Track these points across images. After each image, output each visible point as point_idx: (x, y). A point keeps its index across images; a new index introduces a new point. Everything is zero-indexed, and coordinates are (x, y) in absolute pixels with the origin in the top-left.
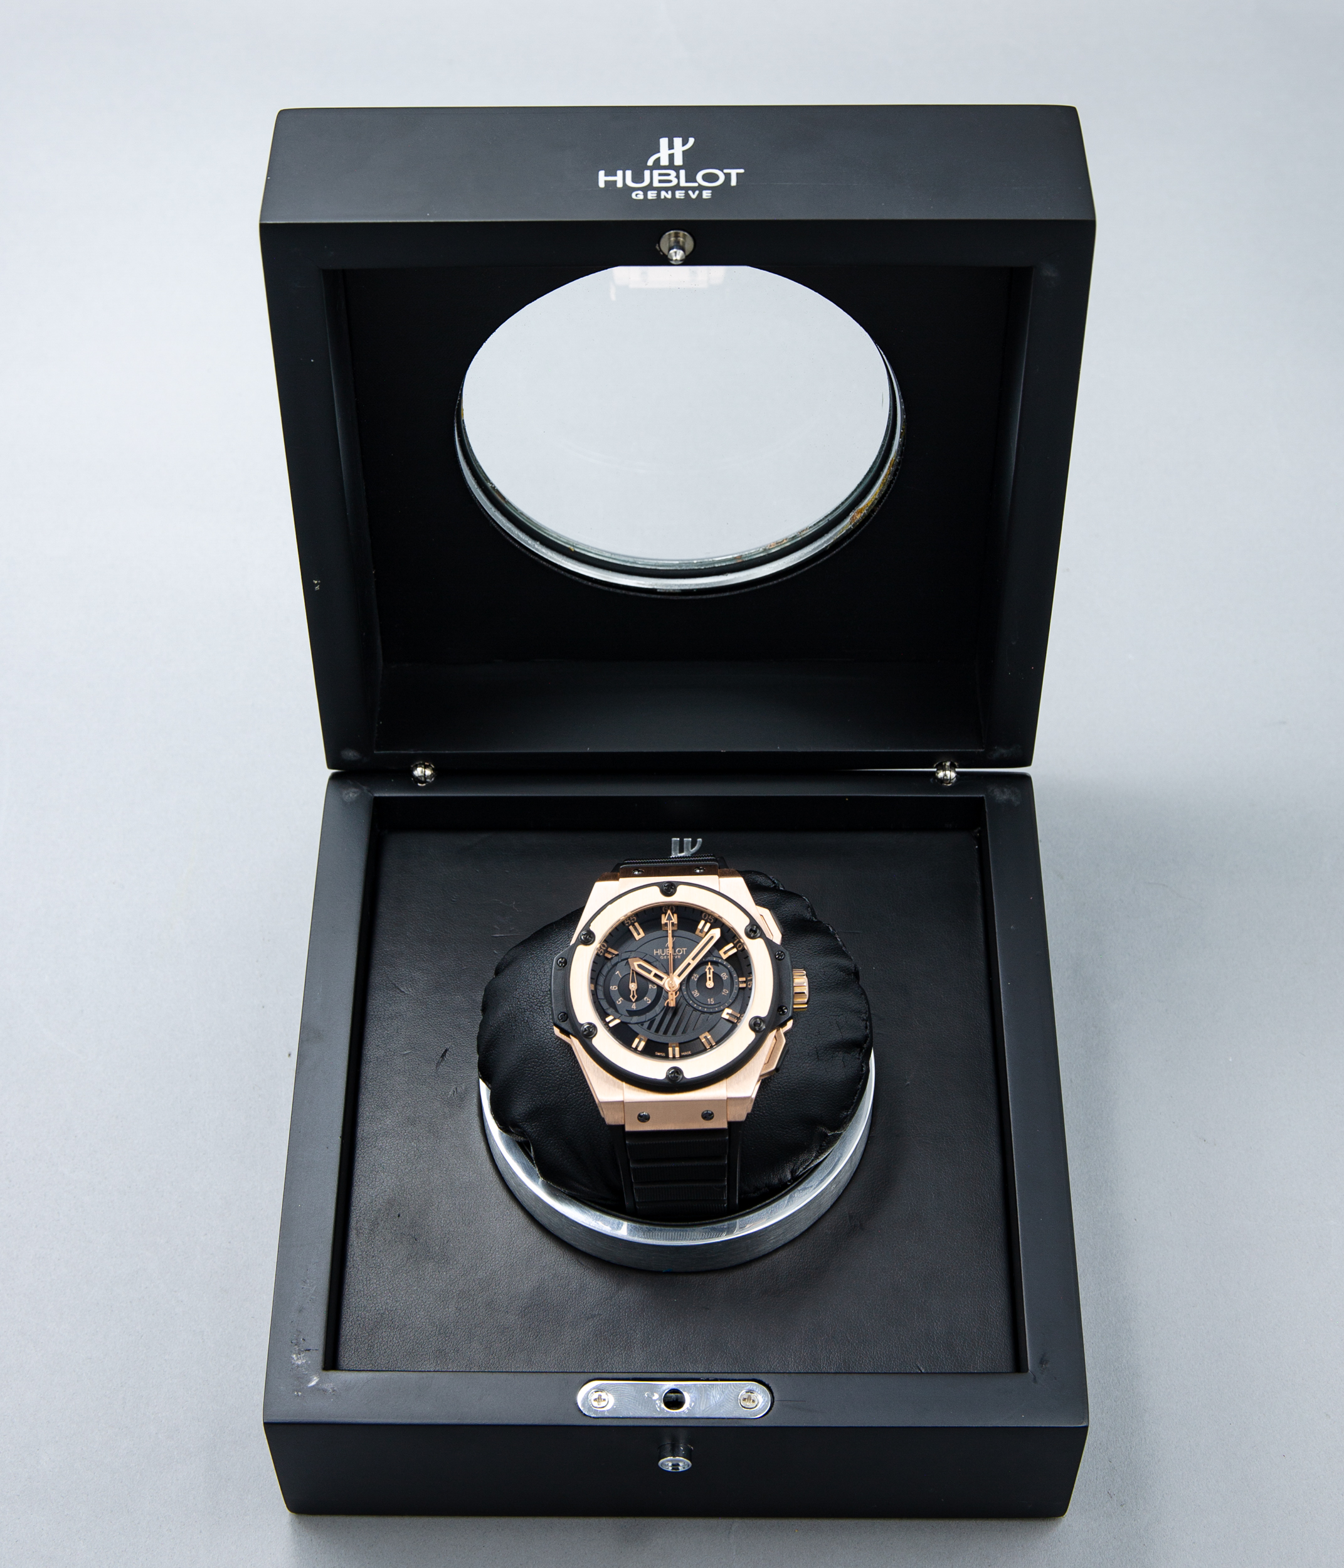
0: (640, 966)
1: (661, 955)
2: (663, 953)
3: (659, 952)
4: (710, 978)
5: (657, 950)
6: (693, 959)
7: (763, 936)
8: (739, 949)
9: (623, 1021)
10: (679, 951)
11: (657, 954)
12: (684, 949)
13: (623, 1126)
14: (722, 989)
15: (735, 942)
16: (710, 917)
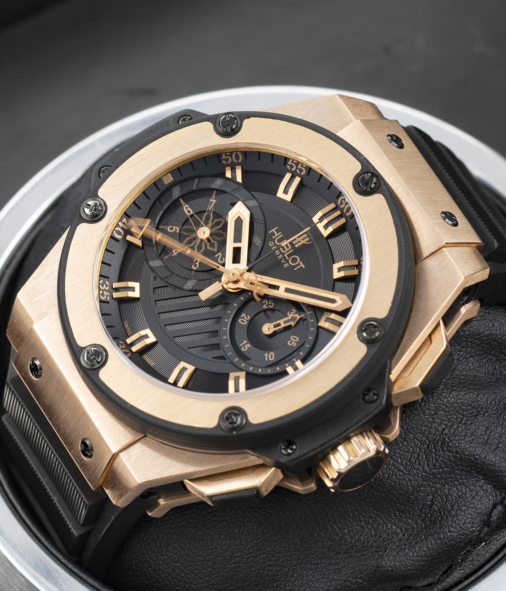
0: (239, 222)
4: (279, 325)
6: (287, 290)
14: (272, 351)
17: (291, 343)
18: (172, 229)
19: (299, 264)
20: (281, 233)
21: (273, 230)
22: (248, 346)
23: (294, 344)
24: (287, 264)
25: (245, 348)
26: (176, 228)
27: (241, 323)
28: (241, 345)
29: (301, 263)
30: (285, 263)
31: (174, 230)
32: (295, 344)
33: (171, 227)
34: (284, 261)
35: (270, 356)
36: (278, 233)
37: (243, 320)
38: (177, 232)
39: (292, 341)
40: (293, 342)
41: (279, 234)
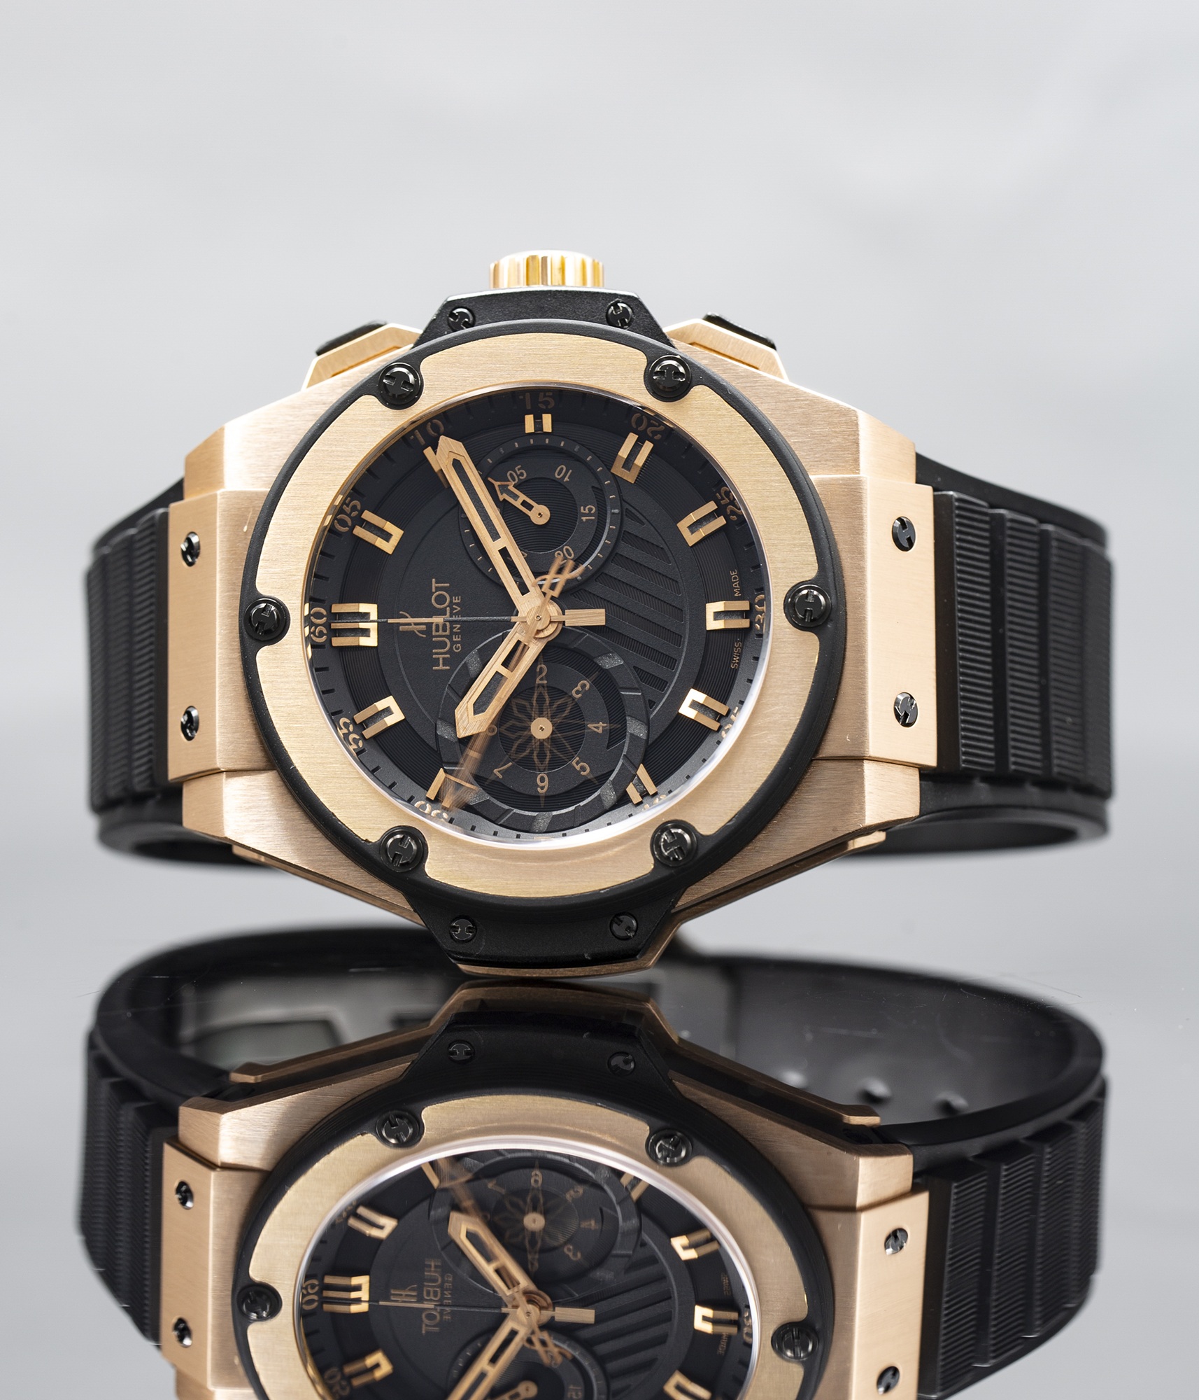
0: (479, 707)
1: (450, 652)
2: (443, 645)
3: (440, 655)
4: (524, 503)
5: (436, 662)
7: (413, 362)
8: (442, 429)
9: (640, 757)
10: (440, 600)
11: (446, 662)
12: (434, 585)
13: (925, 774)
14: (555, 481)
15: (422, 441)
16: (348, 510)
17: (522, 474)
18: (583, 769)
19: (438, 589)
20: (434, 656)
21: (441, 667)
22: (584, 510)
23: (519, 469)
24: (454, 601)
25: (590, 510)
26: (575, 765)
27: (572, 552)
28: (593, 518)
29: (434, 590)
30: (456, 604)
31: (582, 764)
32: (516, 469)
33: (582, 773)
34: (456, 609)
35: (562, 475)
36: (439, 658)
37: (567, 555)
38: (578, 758)
39: (518, 476)
40: (518, 473)
41: (437, 656)
